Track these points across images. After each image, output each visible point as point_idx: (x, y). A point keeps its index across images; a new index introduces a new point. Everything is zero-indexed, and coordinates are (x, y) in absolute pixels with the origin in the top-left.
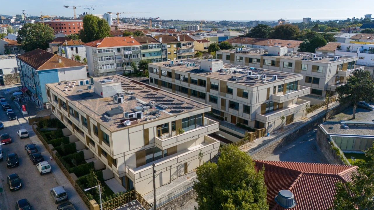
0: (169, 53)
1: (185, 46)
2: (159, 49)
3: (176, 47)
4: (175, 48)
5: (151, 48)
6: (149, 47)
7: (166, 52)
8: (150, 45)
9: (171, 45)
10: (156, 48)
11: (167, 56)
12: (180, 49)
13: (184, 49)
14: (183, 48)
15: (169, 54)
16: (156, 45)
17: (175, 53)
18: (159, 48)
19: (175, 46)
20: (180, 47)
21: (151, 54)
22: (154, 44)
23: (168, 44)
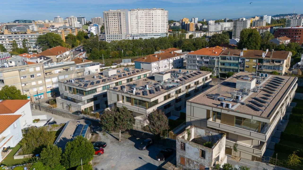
0: (248, 66)
1: (268, 62)
2: (237, 62)
3: (257, 62)
4: (254, 63)
5: (229, 59)
6: (227, 58)
7: (244, 64)
8: (228, 57)
9: (250, 59)
10: (233, 60)
11: (244, 68)
12: (261, 64)
13: (267, 65)
14: (265, 64)
15: (246, 67)
16: (234, 57)
17: (253, 68)
18: (237, 60)
19: (254, 61)
20: (262, 63)
21: (230, 64)
22: (232, 57)
23: (246, 58)
